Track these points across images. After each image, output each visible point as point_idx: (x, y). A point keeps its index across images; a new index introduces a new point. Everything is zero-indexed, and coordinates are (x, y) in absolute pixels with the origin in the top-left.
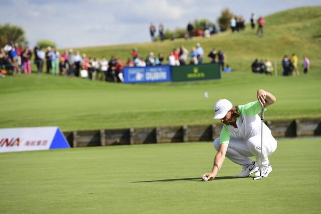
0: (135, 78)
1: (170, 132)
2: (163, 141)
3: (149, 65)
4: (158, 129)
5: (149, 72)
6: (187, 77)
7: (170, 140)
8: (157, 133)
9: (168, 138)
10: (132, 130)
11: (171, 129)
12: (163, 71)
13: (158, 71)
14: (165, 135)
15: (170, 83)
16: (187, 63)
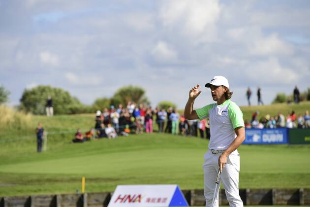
0: (252, 139)
1: (286, 194)
2: (279, 203)
3: (266, 128)
4: (273, 191)
5: (266, 133)
6: (304, 140)
7: (286, 203)
8: (273, 194)
9: (285, 201)
10: (248, 191)
11: (287, 191)
12: (280, 133)
13: (276, 134)
14: (281, 197)
15: (286, 145)
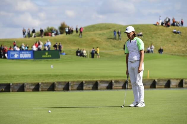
0: (14, 57)
1: (32, 86)
2: (28, 90)
3: (22, 50)
4: (25, 84)
5: (22, 53)
6: (42, 57)
7: (32, 90)
8: (25, 86)
9: (31, 89)
10: (11, 84)
11: (32, 84)
12: (29, 53)
13: (27, 54)
14: (29, 87)
15: (33, 60)
16: (42, 49)
